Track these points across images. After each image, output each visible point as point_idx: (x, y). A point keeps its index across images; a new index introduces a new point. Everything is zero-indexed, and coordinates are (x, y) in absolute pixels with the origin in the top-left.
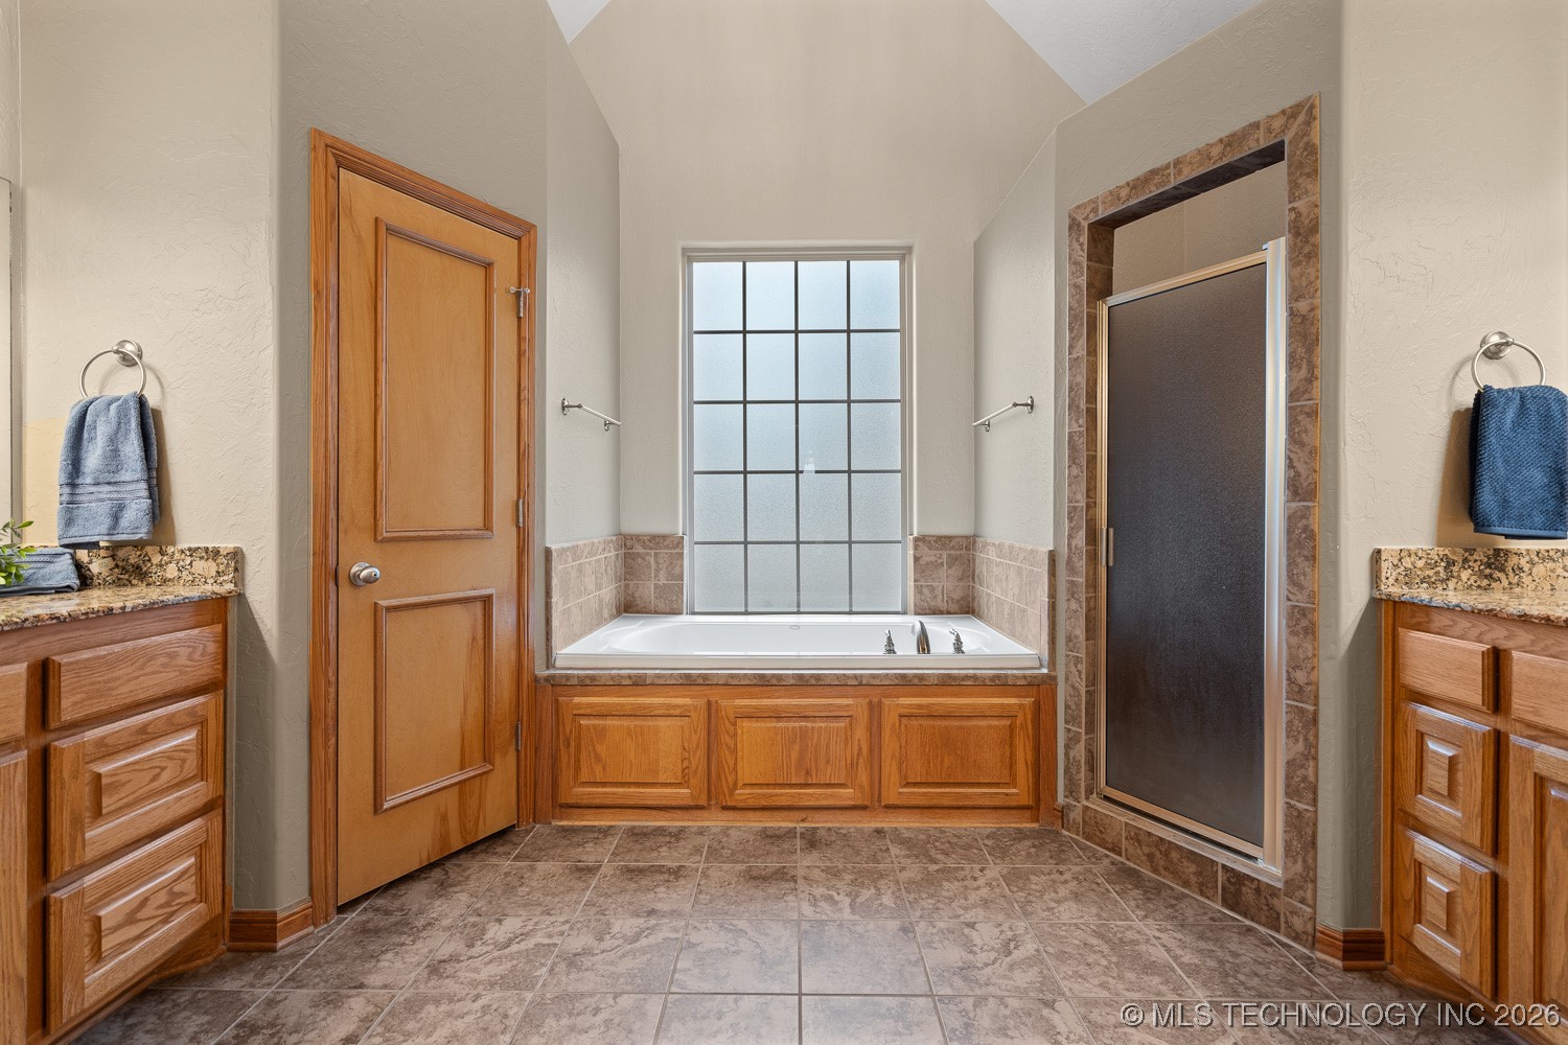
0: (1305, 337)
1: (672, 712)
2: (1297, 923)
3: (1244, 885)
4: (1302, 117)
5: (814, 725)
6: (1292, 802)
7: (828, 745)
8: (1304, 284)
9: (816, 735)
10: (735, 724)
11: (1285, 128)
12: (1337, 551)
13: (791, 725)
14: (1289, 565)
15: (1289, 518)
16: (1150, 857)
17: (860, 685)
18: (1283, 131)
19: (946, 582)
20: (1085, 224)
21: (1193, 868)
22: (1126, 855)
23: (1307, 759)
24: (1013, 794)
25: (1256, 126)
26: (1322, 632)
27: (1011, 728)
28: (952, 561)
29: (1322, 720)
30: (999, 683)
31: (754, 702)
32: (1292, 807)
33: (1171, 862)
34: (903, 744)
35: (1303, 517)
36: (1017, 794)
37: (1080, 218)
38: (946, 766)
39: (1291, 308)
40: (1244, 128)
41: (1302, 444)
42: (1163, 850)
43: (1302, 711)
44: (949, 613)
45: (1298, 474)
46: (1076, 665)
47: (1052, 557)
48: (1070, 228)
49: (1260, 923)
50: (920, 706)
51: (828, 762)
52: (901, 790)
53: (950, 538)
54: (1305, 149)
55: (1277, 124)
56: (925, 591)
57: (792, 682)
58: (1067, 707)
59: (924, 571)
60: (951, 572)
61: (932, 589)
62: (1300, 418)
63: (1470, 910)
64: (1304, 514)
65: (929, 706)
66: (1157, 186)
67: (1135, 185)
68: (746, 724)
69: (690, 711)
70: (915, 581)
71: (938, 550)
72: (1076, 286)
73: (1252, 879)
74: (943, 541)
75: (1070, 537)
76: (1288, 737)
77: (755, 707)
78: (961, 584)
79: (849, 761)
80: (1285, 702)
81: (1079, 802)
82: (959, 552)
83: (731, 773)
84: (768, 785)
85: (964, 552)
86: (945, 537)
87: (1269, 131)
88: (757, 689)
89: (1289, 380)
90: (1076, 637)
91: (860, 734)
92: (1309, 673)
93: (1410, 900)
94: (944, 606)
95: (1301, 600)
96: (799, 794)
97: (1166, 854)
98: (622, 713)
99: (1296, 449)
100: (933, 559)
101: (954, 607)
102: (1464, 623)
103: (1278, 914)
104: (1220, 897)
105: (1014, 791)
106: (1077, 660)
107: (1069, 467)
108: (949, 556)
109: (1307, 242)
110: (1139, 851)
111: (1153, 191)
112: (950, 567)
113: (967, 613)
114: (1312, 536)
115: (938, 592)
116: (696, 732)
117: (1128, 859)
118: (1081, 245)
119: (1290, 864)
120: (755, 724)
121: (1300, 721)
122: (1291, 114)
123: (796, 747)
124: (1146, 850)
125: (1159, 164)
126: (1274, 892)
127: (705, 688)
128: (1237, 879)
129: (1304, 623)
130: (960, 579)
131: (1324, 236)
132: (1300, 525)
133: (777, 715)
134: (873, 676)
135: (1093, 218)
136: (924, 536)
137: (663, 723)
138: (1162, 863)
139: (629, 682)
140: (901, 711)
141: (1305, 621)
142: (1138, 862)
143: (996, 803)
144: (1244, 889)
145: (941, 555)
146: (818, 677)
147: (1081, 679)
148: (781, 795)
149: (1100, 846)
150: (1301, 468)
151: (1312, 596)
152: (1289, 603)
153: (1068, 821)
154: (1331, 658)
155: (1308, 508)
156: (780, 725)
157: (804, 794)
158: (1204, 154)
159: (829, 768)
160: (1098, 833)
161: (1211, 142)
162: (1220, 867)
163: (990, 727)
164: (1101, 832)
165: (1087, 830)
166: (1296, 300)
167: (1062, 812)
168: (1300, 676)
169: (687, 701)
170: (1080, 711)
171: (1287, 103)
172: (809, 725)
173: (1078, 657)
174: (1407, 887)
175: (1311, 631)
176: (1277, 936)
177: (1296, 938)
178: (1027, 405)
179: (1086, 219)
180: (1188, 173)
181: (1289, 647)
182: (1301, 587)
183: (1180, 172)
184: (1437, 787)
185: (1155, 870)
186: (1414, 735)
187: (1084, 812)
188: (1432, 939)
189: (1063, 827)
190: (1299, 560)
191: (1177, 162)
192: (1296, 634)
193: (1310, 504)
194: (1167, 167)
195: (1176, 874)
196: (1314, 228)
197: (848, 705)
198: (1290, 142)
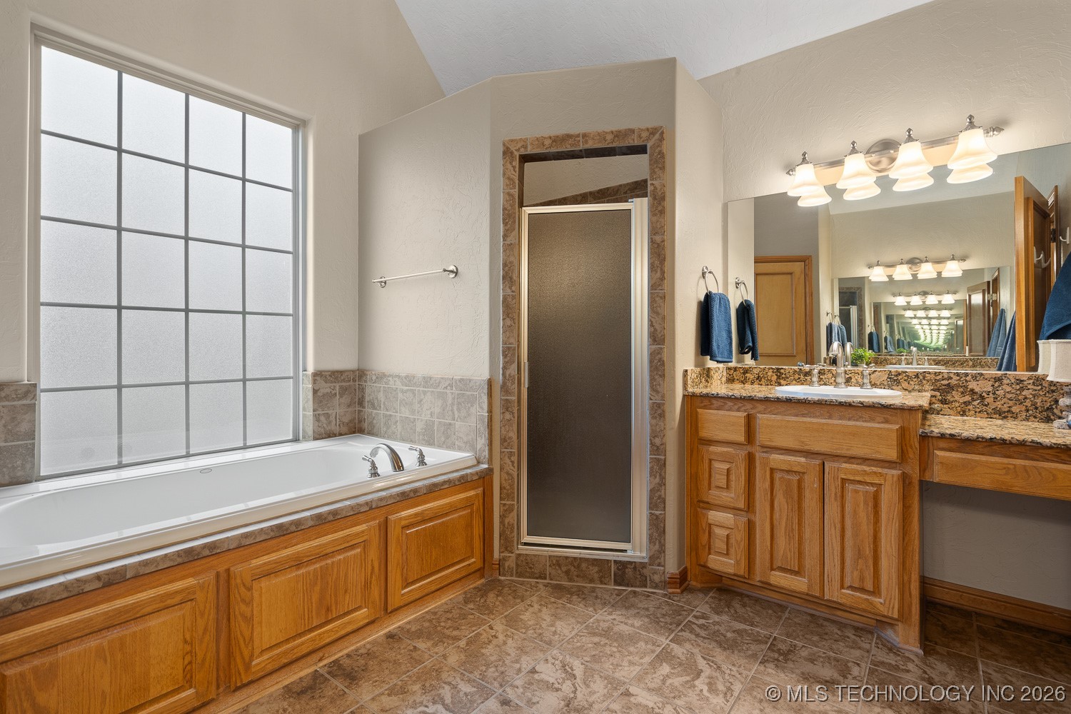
0: (659, 255)
1: (170, 602)
2: (656, 578)
3: (627, 568)
4: (657, 136)
5: (334, 559)
6: (653, 512)
7: (346, 576)
8: (659, 227)
9: (335, 570)
10: (250, 589)
11: (648, 139)
12: (674, 371)
13: (312, 568)
14: (651, 380)
15: (651, 354)
16: (567, 573)
17: (371, 509)
18: (647, 140)
19: (339, 409)
20: (517, 154)
21: (596, 569)
22: (550, 577)
23: (661, 486)
24: (472, 563)
25: (632, 131)
26: (667, 415)
27: (471, 513)
28: (344, 391)
29: (667, 463)
30: (463, 483)
31: (273, 557)
32: (653, 514)
33: (582, 571)
34: (404, 551)
35: (659, 353)
36: (475, 562)
37: (513, 149)
38: (434, 558)
39: (652, 238)
40: (626, 130)
41: (657, 313)
42: (576, 564)
43: (658, 460)
44: (341, 435)
45: (656, 330)
46: (509, 458)
47: (490, 383)
48: (504, 153)
49: (635, 587)
50: (416, 515)
51: (346, 592)
52: (403, 592)
53: (341, 372)
54: (659, 154)
55: (645, 135)
56: (322, 418)
57: (310, 523)
58: (501, 488)
59: (321, 402)
60: (343, 400)
61: (327, 416)
62: (657, 299)
63: (739, 539)
64: (659, 352)
65: (422, 513)
66: (572, 145)
67: (556, 140)
68: (264, 583)
69: (194, 593)
70: (314, 411)
71: (332, 382)
72: (509, 194)
73: (631, 563)
74: (336, 375)
75: (504, 368)
76: (650, 476)
77: (276, 562)
78: (350, 409)
79: (363, 584)
80: (649, 457)
81: (512, 553)
82: (348, 384)
83: (247, 646)
84: (287, 641)
85: (351, 383)
86: (337, 372)
87: (640, 137)
88: (274, 542)
89: (650, 278)
90: (510, 438)
91: (374, 554)
92: (662, 439)
93: (706, 545)
94: (337, 430)
95: (657, 399)
96: (320, 635)
97: (579, 566)
98: (87, 631)
99: (654, 316)
100: (328, 390)
101: (344, 429)
102: (730, 404)
103: (646, 577)
104: (613, 580)
105: (473, 560)
106: (511, 454)
107: (503, 319)
108: (341, 387)
109: (660, 204)
110: (559, 572)
111: (567, 147)
112: (341, 397)
113: (354, 432)
114: (663, 364)
115: (332, 418)
116: (202, 614)
117: (551, 580)
118: (514, 167)
119: (652, 547)
120: (275, 581)
121: (657, 465)
122: (653, 132)
123: (317, 588)
124: (564, 569)
125: (572, 132)
126: (643, 565)
127: (212, 558)
128: (622, 565)
129: (659, 412)
130: (349, 406)
131: (667, 203)
132: (657, 358)
133: (298, 562)
134: (381, 499)
135: (523, 152)
136: (321, 372)
137: (154, 622)
138: (575, 573)
139: (98, 585)
140: (403, 523)
141: (658, 411)
142: (558, 579)
143: (464, 574)
144: (627, 570)
145: (335, 387)
146: (334, 513)
147: (514, 467)
148: (303, 643)
149: (530, 578)
150: (657, 327)
151: (663, 397)
152: (651, 401)
153: (504, 569)
154: (672, 428)
155: (661, 349)
156: (301, 572)
157: (324, 633)
158: (602, 136)
159: (347, 597)
160: (528, 570)
161: (606, 130)
162: (613, 562)
163: (460, 517)
164: (531, 568)
165: (519, 570)
166: (655, 235)
167: (499, 564)
168: (657, 441)
169: (190, 581)
170: (513, 489)
171: (650, 125)
172: (329, 561)
173: (511, 452)
174: (704, 539)
175: (662, 415)
176: (646, 590)
177: (656, 587)
178: (452, 272)
179: (518, 150)
180: (591, 145)
181: (651, 426)
182: (657, 392)
183: (586, 142)
184: (721, 485)
185: (570, 580)
186: (707, 461)
187: (517, 558)
188: (718, 560)
189: (500, 575)
190: (657, 377)
191: (585, 135)
192: (655, 418)
193: (662, 346)
194: (578, 136)
195: (584, 577)
196: (663, 198)
197: (363, 532)
198: (651, 147)
